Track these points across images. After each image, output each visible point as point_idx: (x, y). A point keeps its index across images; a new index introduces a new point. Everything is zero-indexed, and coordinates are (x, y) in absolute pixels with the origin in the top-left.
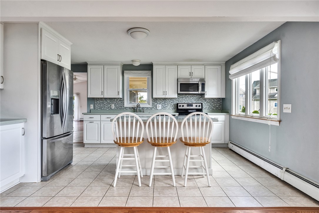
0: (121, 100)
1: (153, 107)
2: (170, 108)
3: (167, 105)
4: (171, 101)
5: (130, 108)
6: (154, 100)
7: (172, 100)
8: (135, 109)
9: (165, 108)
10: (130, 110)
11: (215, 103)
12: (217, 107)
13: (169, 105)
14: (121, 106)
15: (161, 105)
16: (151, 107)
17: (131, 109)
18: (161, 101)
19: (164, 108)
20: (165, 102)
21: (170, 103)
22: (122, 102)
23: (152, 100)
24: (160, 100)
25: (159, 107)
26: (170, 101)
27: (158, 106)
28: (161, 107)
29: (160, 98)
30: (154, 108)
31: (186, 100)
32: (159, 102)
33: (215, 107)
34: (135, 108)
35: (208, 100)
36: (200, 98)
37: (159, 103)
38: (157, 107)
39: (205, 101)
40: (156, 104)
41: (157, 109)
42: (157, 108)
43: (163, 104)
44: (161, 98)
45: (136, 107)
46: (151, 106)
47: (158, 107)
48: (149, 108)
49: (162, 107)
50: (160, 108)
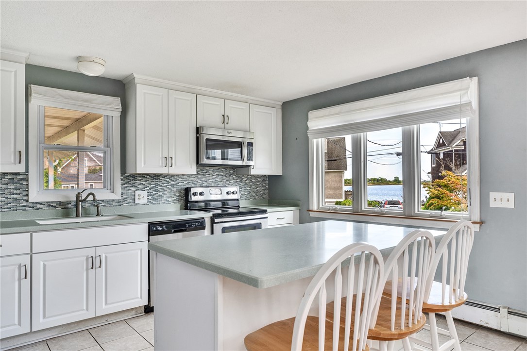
0: (16, 180)
1: (124, 200)
2: (170, 200)
3: (161, 193)
4: (172, 183)
5: (49, 205)
6: (127, 181)
7: (172, 179)
8: (70, 206)
9: (155, 200)
10: (52, 210)
11: (258, 186)
12: (261, 193)
13: (166, 192)
14: (16, 200)
15: (145, 194)
16: (120, 198)
17: (55, 207)
18: (146, 181)
19: (153, 200)
20: (156, 185)
21: (170, 187)
22: (18, 185)
23: (122, 180)
24: (144, 179)
25: (142, 197)
26: (168, 182)
27: (139, 195)
28: (146, 197)
29: (143, 174)
30: (129, 203)
31: (204, 179)
32: (141, 184)
33: (258, 194)
34: (69, 202)
35: (245, 179)
36: (232, 174)
37: (141, 187)
38: (137, 197)
39: (241, 181)
40: (133, 189)
41: (137, 204)
42: (137, 201)
43: (151, 191)
44: (148, 175)
45: (75, 199)
46: (117, 196)
47: (139, 199)
48: (113, 200)
49: (150, 197)
50: (145, 201)
